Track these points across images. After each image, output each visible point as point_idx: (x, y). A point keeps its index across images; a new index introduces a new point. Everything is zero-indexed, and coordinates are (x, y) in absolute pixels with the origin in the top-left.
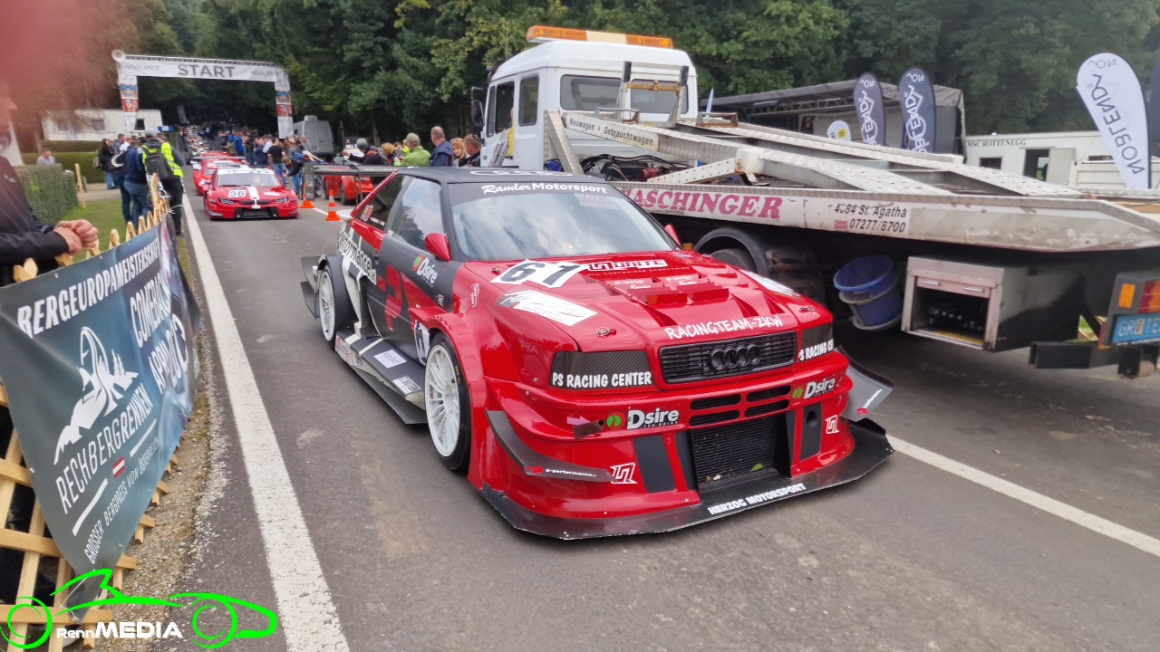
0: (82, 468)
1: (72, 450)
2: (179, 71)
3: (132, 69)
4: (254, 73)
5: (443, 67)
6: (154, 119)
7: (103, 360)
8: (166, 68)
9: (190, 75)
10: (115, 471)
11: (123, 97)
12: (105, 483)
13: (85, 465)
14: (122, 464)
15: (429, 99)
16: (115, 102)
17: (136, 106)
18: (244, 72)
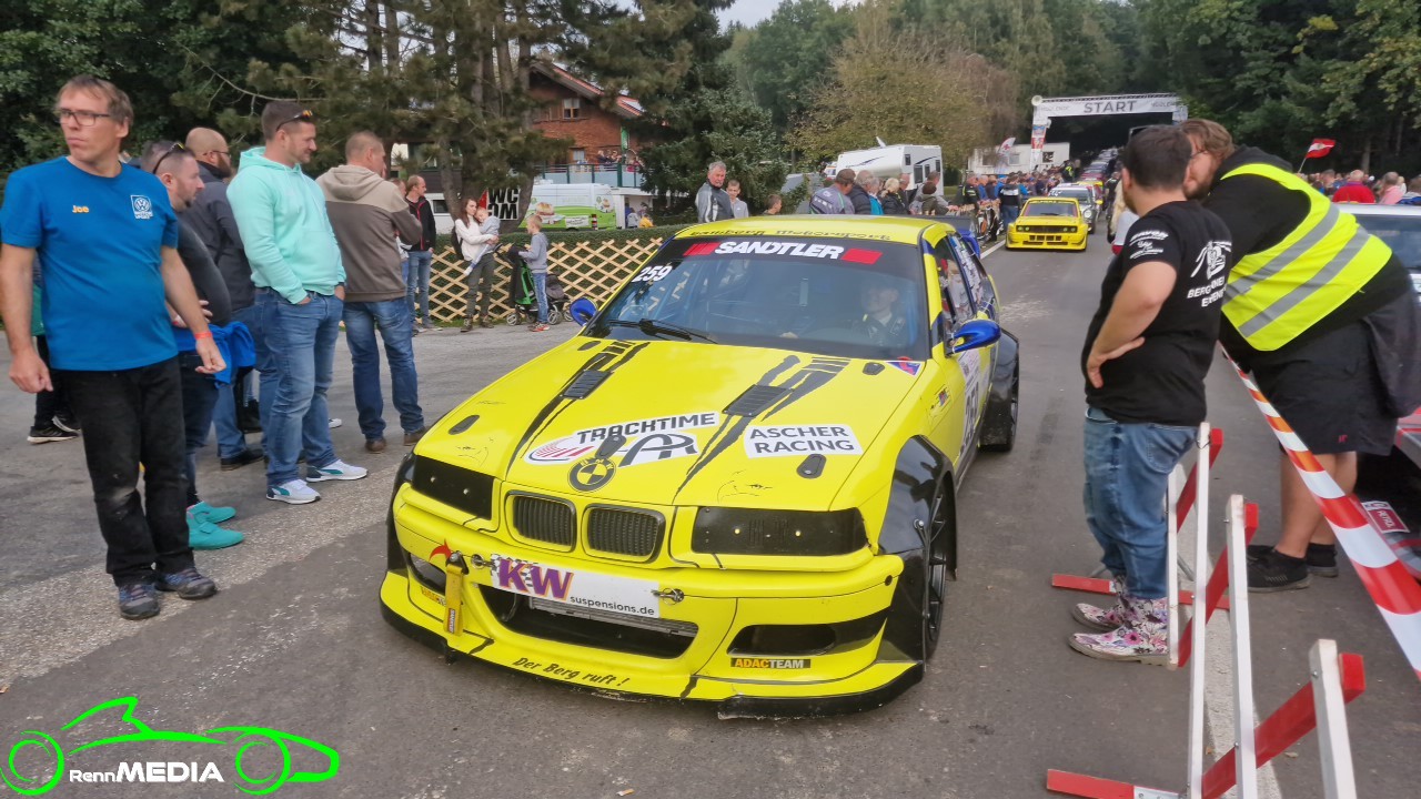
2: (1084, 109)
3: (1045, 111)
4: (1154, 105)
5: (1334, 91)
6: (1062, 152)
8: (1074, 108)
9: (1094, 113)
11: (1034, 135)
15: (1313, 125)
18: (1144, 105)
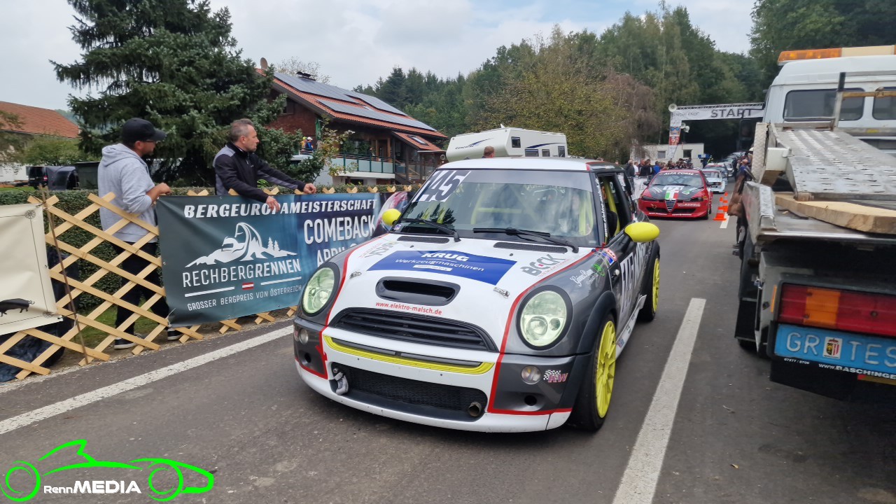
0: (212, 276)
1: (204, 266)
2: (711, 114)
3: (679, 117)
6: (698, 149)
7: (257, 239)
8: (704, 114)
9: (719, 117)
10: (244, 287)
11: (670, 135)
12: (233, 288)
13: (217, 276)
14: (252, 285)
16: (665, 140)
17: (677, 141)
